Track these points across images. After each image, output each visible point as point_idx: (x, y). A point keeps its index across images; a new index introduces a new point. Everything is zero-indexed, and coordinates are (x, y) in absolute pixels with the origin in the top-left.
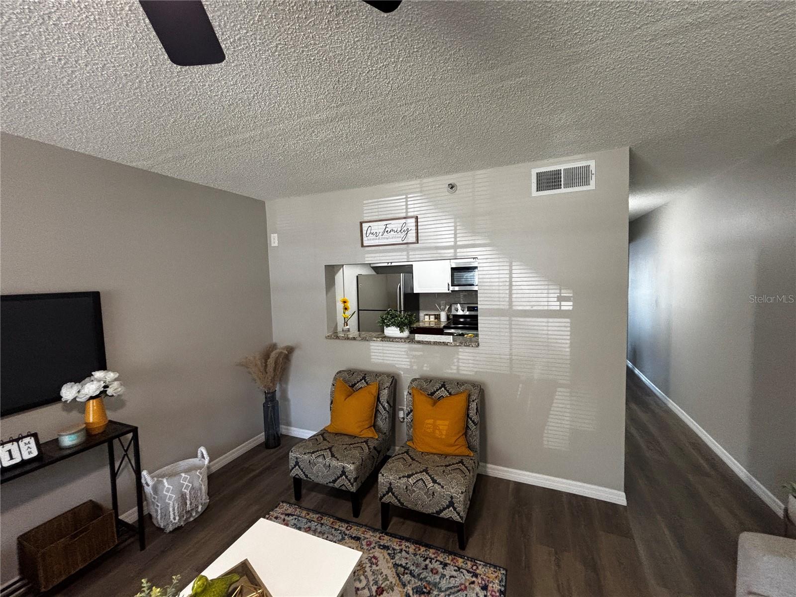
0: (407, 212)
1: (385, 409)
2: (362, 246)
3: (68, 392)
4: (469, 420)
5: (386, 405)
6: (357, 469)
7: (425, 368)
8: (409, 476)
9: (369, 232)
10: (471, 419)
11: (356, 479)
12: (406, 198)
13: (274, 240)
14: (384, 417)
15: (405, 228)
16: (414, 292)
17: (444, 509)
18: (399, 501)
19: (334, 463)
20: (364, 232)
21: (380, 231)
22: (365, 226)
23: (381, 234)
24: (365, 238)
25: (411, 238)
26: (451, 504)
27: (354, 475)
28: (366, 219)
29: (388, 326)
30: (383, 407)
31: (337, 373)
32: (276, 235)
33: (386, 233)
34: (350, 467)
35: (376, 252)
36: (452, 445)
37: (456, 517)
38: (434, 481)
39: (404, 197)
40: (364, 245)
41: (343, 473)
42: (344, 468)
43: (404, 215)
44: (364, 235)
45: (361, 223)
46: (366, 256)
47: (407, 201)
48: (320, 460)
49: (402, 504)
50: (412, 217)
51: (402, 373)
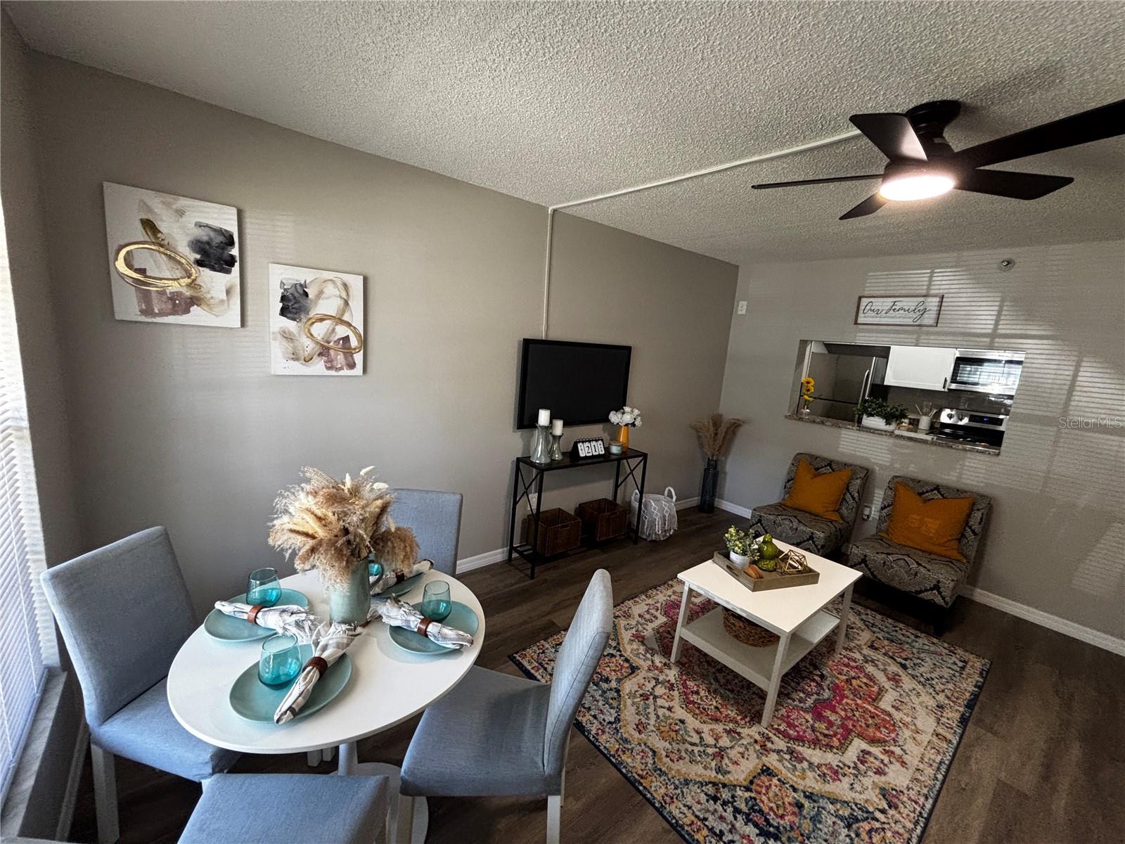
0: (929, 289)
1: (854, 499)
2: (856, 323)
3: (614, 417)
4: (967, 528)
5: (856, 495)
6: (825, 539)
7: (911, 469)
8: (889, 554)
9: (868, 308)
10: (970, 528)
11: (823, 547)
12: (932, 273)
13: (742, 308)
14: (850, 507)
15: (921, 308)
16: (885, 384)
17: (926, 590)
18: (872, 573)
19: (802, 528)
20: (862, 308)
21: (884, 308)
22: (864, 301)
23: (884, 312)
24: (861, 315)
25: (929, 319)
26: (937, 587)
27: (822, 542)
28: (866, 293)
29: (870, 415)
30: (853, 497)
31: (798, 454)
32: (745, 303)
33: (891, 312)
34: (820, 534)
35: (872, 331)
36: (940, 545)
37: (939, 600)
38: (919, 564)
39: (929, 271)
40: (859, 322)
41: (811, 538)
42: (812, 533)
43: (924, 292)
44: (861, 311)
45: (860, 298)
46: (860, 334)
47: (931, 277)
48: (787, 522)
49: (875, 577)
50: (935, 296)
51: (877, 469)
